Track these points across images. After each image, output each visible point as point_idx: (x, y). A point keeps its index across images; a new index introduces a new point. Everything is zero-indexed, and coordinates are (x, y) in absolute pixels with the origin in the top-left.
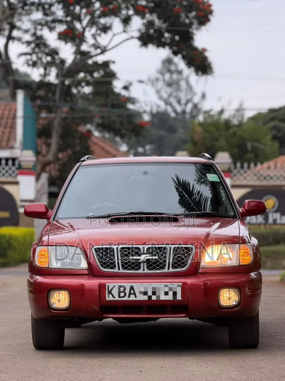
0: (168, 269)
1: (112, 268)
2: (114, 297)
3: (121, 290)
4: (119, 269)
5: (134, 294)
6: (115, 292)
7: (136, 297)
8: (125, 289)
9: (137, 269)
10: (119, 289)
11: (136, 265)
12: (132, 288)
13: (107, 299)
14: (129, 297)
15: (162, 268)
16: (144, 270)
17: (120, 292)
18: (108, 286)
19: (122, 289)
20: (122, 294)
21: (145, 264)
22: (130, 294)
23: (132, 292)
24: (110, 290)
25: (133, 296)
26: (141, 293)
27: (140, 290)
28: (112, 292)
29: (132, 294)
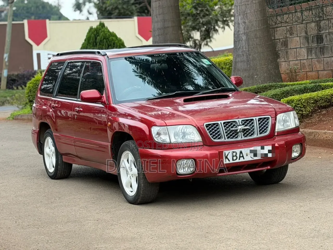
0: (257, 135)
1: (219, 138)
2: (229, 161)
4: (225, 139)
5: (243, 156)
6: (230, 157)
7: (244, 159)
8: (236, 154)
9: (236, 138)
11: (236, 134)
12: (241, 152)
13: (225, 163)
14: (239, 159)
15: (253, 135)
16: (242, 138)
17: (233, 156)
18: (225, 153)
19: (234, 154)
20: (235, 158)
23: (241, 155)
24: (226, 156)
25: (242, 158)
26: (247, 155)
27: (246, 153)
28: (228, 157)
29: (241, 157)
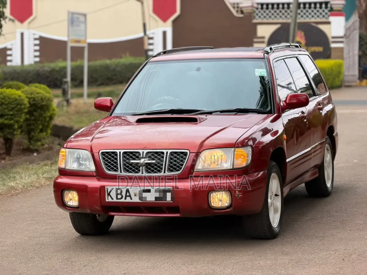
0: (164, 172)
1: (115, 171)
2: (112, 199)
3: (118, 193)
4: (121, 172)
5: (130, 196)
6: (113, 194)
7: (131, 199)
8: (122, 191)
9: (137, 172)
10: (117, 191)
11: (136, 168)
12: (128, 191)
13: (107, 200)
14: (125, 199)
15: (160, 171)
16: (142, 173)
17: (117, 194)
18: (107, 188)
19: (119, 192)
20: (119, 197)
21: (144, 167)
22: (126, 196)
23: (128, 194)
24: (108, 192)
25: (129, 198)
26: (135, 195)
27: (135, 193)
28: (111, 194)
29: (128, 196)
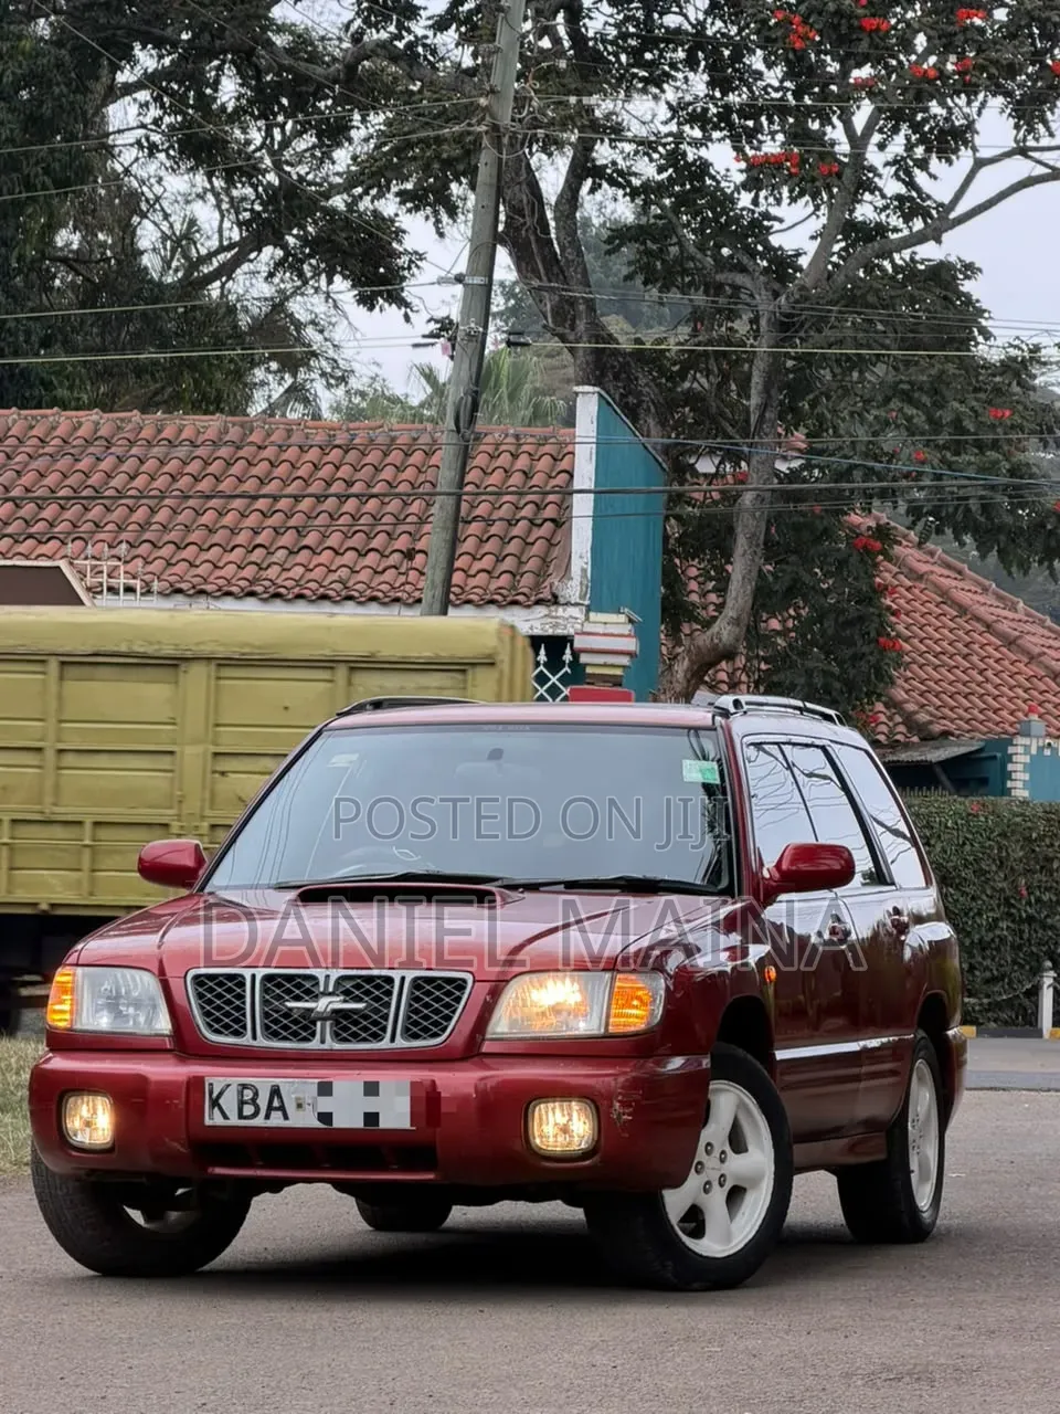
0: (393, 1039)
1: (237, 1033)
2: (226, 1117)
3: (246, 1098)
4: (254, 1037)
5: (282, 1108)
6: (229, 1102)
7: (286, 1117)
8: (256, 1094)
9: (305, 1039)
10: (241, 1094)
11: (304, 1025)
12: (276, 1092)
13: (208, 1122)
14: (267, 1117)
15: (377, 1037)
16: (323, 1042)
17: (242, 1103)
18: (211, 1084)
19: (248, 1094)
20: (249, 1110)
21: (328, 1023)
22: (270, 1108)
23: (276, 1103)
24: (215, 1095)
25: (279, 1114)
26: (299, 1106)
27: (297, 1099)
28: (221, 1101)
29: (277, 1109)
